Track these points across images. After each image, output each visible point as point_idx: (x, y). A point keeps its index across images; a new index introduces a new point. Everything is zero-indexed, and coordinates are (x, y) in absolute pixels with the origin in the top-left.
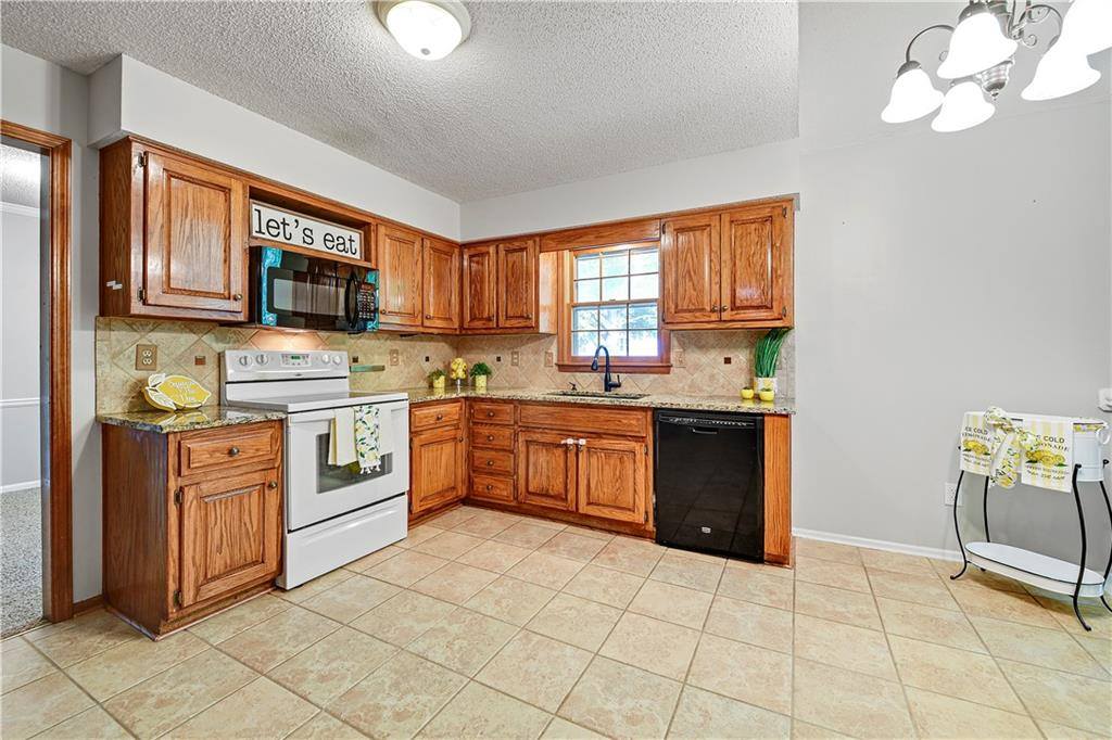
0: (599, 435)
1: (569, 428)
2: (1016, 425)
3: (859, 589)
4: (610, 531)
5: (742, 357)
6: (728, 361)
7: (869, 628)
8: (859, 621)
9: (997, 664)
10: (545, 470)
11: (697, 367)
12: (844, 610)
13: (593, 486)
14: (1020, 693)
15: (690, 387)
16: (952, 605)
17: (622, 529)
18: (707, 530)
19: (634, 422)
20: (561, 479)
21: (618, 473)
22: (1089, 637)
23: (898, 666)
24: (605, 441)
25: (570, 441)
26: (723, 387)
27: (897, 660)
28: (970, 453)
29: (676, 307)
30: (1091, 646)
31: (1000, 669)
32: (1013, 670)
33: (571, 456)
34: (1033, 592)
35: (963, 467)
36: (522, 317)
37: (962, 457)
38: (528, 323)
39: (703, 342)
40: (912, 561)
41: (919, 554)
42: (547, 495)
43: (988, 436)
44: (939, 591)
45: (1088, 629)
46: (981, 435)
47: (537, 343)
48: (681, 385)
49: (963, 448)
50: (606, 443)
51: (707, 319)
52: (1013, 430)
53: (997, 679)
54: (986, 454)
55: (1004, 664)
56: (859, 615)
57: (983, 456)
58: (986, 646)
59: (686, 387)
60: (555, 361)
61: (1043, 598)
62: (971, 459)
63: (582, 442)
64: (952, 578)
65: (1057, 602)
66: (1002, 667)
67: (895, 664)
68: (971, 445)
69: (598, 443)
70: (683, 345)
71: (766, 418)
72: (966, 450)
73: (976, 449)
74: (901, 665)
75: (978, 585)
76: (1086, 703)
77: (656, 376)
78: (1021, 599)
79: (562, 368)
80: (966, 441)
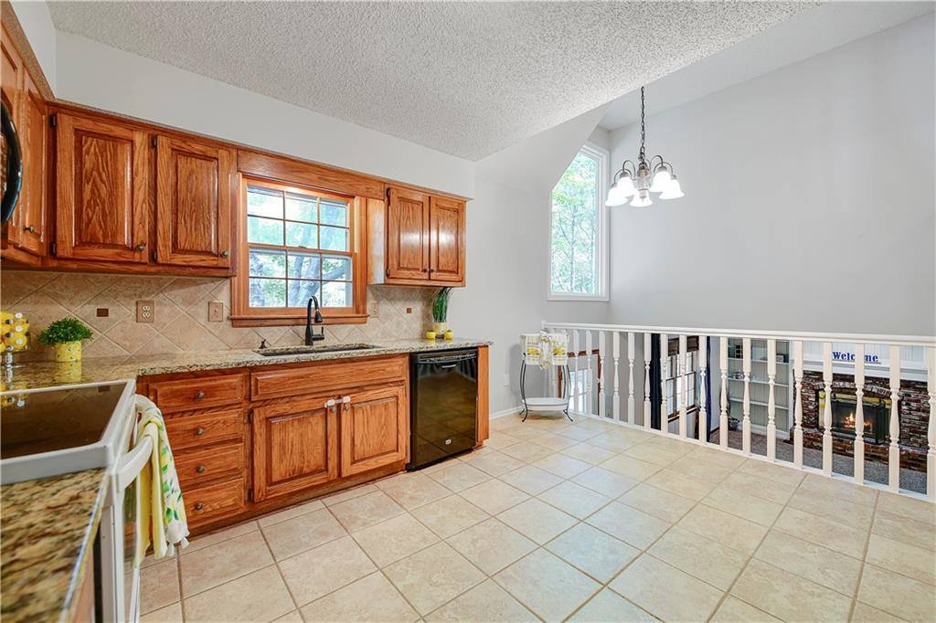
0: (360, 389)
1: (329, 388)
4: (366, 483)
5: (418, 308)
6: (409, 311)
10: (297, 446)
11: (388, 317)
13: (357, 442)
15: (382, 334)
17: (377, 475)
18: (448, 442)
19: (397, 368)
20: (320, 449)
21: (383, 420)
24: (370, 393)
25: (331, 402)
26: (406, 332)
28: (530, 355)
29: (399, 264)
33: (332, 419)
36: (210, 253)
37: (526, 358)
38: (221, 263)
39: (392, 295)
42: (302, 475)
43: (538, 346)
45: (572, 420)
46: (535, 345)
47: (192, 289)
48: (374, 333)
49: (526, 354)
50: (370, 394)
51: (420, 277)
54: (538, 354)
57: (537, 356)
59: (379, 335)
60: (226, 313)
62: (530, 358)
63: (347, 399)
64: (523, 421)
68: (530, 351)
69: (362, 396)
70: (377, 298)
71: (480, 349)
73: (533, 353)
75: (531, 420)
77: (353, 326)
79: (236, 322)
80: (528, 350)
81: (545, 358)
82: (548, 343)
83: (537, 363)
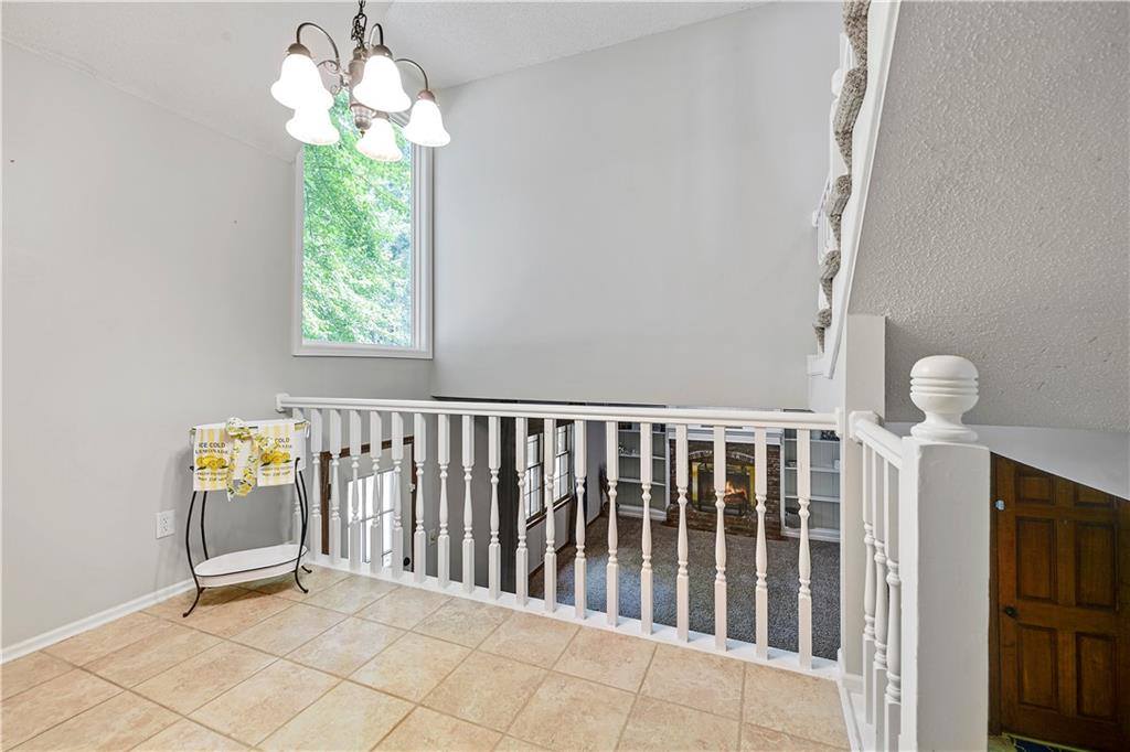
2: (253, 432)
3: (103, 697)
7: (165, 727)
8: (145, 732)
9: (291, 660)
12: (111, 736)
14: (323, 668)
16: (211, 640)
22: (312, 597)
23: (233, 735)
27: (227, 730)
28: (205, 470)
30: (318, 602)
31: (296, 663)
32: (304, 656)
34: (252, 586)
35: (198, 486)
37: (195, 476)
40: (127, 625)
41: (128, 612)
43: (225, 449)
44: (187, 636)
45: (306, 591)
46: (217, 449)
49: (196, 467)
52: (250, 438)
53: (303, 671)
54: (224, 467)
55: (296, 657)
56: (138, 725)
57: (220, 470)
58: (270, 654)
61: (261, 587)
62: (206, 477)
64: (185, 615)
65: (273, 585)
66: (296, 660)
67: (228, 736)
68: (205, 462)
72: (201, 468)
73: (211, 464)
74: (235, 731)
75: (210, 607)
76: (354, 641)
78: (250, 597)
80: (201, 459)
81: (238, 475)
82: (248, 443)
83: (220, 486)
